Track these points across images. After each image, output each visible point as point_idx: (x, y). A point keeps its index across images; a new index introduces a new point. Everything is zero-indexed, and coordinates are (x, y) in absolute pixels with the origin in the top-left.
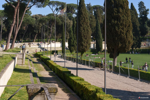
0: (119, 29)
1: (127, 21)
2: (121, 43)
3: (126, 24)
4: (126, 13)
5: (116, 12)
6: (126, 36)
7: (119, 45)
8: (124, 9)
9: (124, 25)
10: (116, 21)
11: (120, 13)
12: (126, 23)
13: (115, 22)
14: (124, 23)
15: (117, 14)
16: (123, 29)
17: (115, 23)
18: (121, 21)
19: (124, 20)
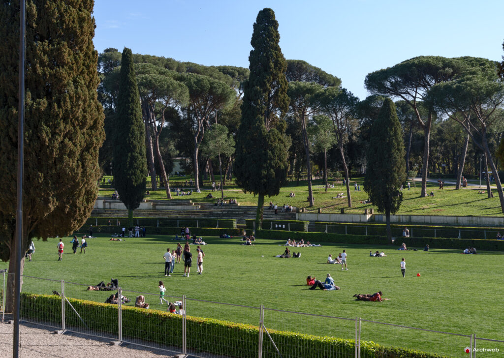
0: (57, 137)
1: (89, 106)
2: (59, 197)
3: (84, 117)
4: (88, 67)
5: (46, 58)
6: (80, 170)
7: (51, 205)
8: (81, 49)
9: (77, 119)
10: (44, 102)
11: (63, 64)
12: (84, 111)
13: (39, 104)
14: (79, 113)
15: (48, 71)
16: (70, 136)
17: (38, 109)
18: (65, 101)
19: (78, 99)
